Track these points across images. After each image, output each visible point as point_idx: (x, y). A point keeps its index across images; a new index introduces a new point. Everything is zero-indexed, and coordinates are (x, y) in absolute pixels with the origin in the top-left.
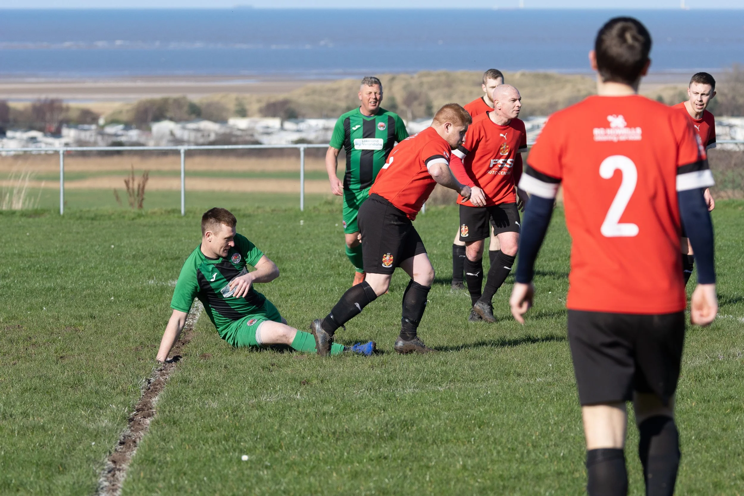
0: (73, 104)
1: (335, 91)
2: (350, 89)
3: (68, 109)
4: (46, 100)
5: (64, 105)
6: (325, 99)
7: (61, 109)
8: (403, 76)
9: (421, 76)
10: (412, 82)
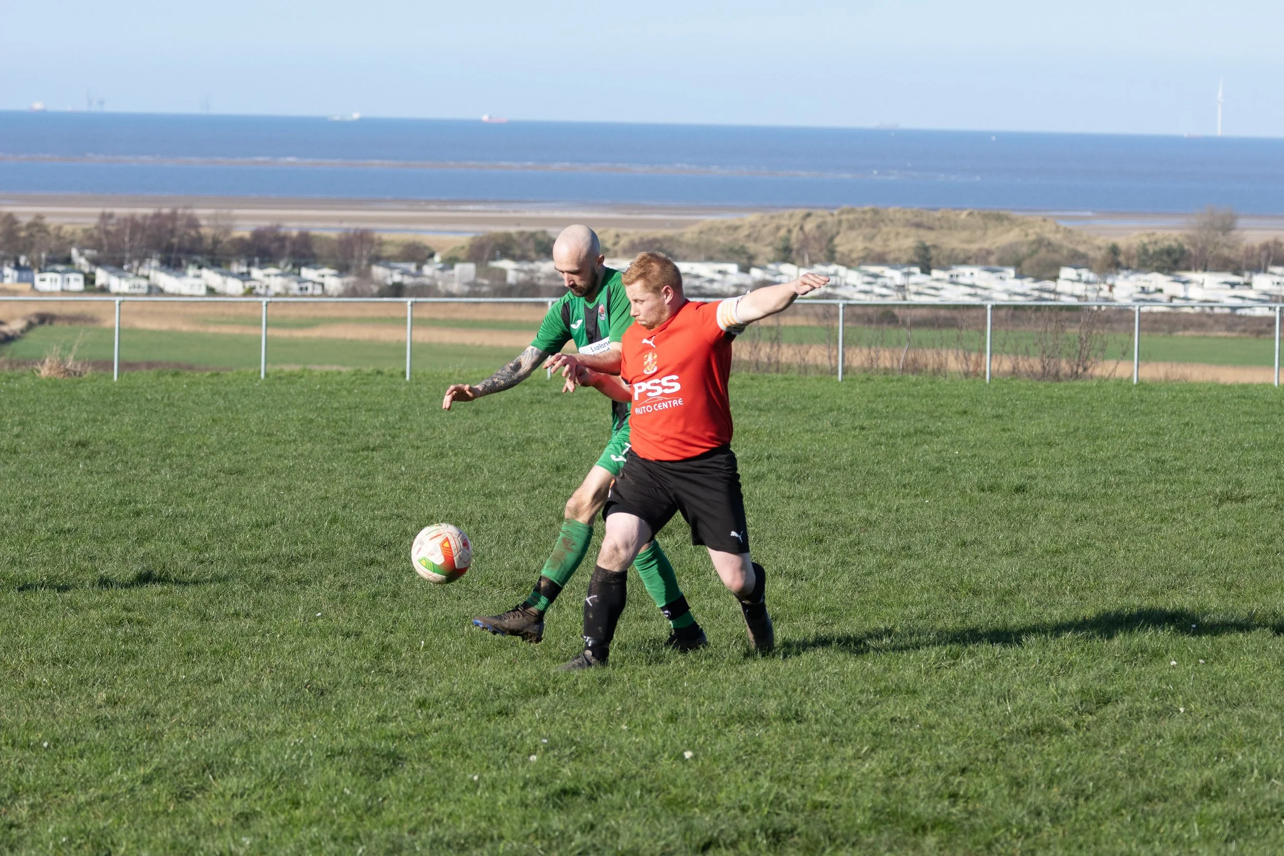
0: (386, 237)
1: (736, 228)
2: (753, 226)
3: (381, 243)
4: (356, 230)
5: (376, 235)
6: (721, 239)
7: (371, 242)
8: (820, 212)
9: (842, 213)
10: (829, 219)
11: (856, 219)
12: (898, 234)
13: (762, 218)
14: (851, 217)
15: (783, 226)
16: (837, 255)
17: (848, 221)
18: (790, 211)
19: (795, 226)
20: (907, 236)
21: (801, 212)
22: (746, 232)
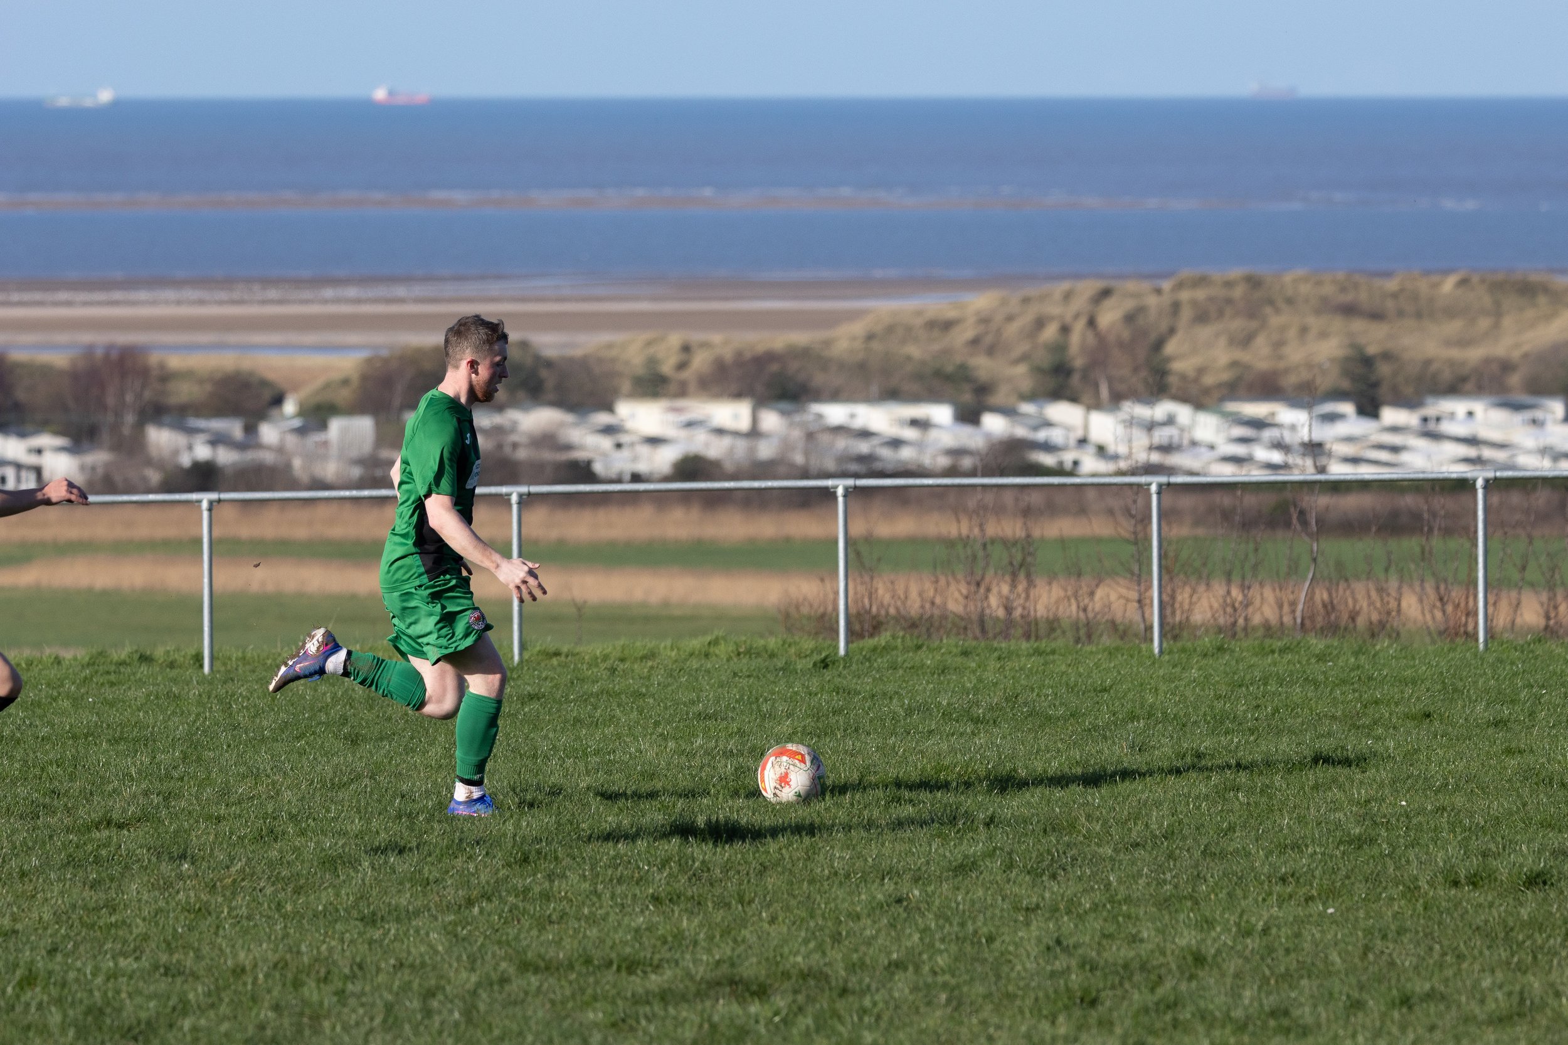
0: (175, 362)
1: (947, 326)
2: (984, 320)
3: (166, 377)
4: (109, 348)
5: (154, 359)
6: (915, 351)
7: (144, 373)
8: (1131, 286)
9: (1180, 286)
10: (1152, 301)
11: (1211, 299)
12: (1304, 330)
13: (1004, 302)
14: (1201, 294)
15: (1051, 318)
16: (1172, 380)
17: (1194, 303)
18: (1065, 285)
19: (1077, 316)
20: (1323, 335)
21: (1087, 288)
22: (970, 334)
